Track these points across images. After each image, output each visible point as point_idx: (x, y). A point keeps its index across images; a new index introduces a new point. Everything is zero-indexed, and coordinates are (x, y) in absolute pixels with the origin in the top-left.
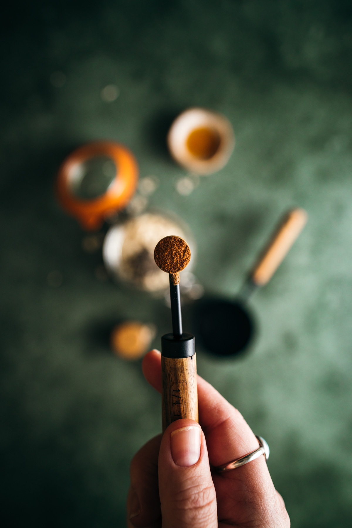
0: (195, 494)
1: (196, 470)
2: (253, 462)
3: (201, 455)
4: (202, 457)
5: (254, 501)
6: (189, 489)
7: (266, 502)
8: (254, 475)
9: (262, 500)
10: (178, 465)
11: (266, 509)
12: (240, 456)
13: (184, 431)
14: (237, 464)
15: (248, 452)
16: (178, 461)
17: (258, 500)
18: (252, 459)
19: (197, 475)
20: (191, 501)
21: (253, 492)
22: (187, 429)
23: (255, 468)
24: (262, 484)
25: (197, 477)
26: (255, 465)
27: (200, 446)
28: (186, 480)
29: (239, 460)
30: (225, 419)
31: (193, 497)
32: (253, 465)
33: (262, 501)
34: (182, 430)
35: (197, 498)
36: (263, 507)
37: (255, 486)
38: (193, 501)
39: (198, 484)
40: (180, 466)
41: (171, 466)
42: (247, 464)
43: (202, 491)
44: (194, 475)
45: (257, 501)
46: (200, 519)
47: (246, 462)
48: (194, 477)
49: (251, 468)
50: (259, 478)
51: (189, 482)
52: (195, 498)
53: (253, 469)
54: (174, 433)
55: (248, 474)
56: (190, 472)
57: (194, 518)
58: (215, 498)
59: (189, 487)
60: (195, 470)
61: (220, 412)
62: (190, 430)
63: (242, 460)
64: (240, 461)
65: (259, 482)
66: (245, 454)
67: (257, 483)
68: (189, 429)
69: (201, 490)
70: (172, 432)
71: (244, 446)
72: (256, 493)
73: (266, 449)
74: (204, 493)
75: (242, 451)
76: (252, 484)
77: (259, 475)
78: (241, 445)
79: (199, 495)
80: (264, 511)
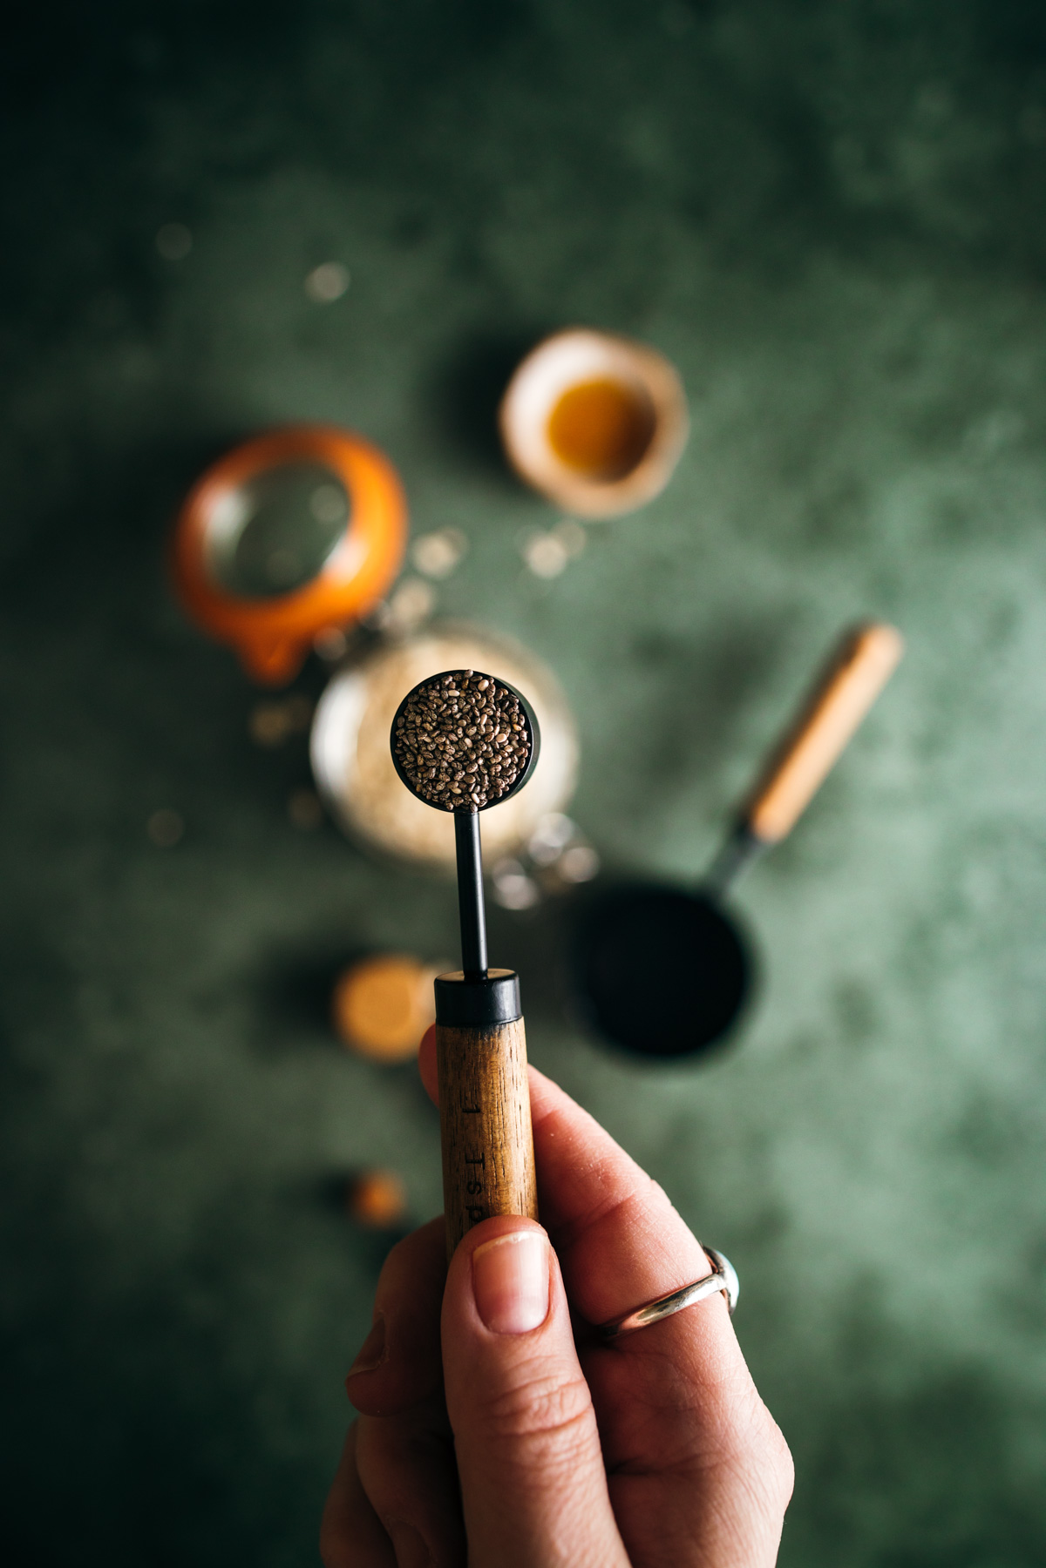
0: (541, 1398)
1: (541, 1342)
2: (695, 1308)
3: (552, 1306)
4: (554, 1311)
5: (699, 1406)
6: (526, 1386)
7: (730, 1407)
8: (696, 1339)
9: (720, 1402)
10: (495, 1331)
11: (730, 1425)
12: (661, 1294)
13: (508, 1244)
14: (653, 1316)
15: (682, 1284)
16: (493, 1321)
17: (710, 1403)
18: (690, 1300)
19: (544, 1354)
20: (531, 1413)
21: (694, 1383)
22: (515, 1240)
23: (701, 1324)
24: (719, 1361)
25: (542, 1360)
26: (698, 1315)
27: (548, 1282)
28: (517, 1367)
29: (657, 1305)
30: (621, 1198)
31: (536, 1406)
32: (693, 1316)
33: (718, 1403)
34: (501, 1241)
35: (545, 1408)
36: (724, 1419)
37: (701, 1368)
38: (536, 1414)
39: (546, 1375)
40: (500, 1333)
41: (476, 1336)
42: (677, 1313)
43: (556, 1392)
44: (537, 1354)
45: (706, 1405)
46: (556, 1455)
47: (676, 1309)
48: (537, 1358)
49: (689, 1324)
50: (710, 1348)
51: (524, 1371)
52: (541, 1407)
53: (695, 1326)
54: (480, 1250)
55: (681, 1337)
56: (526, 1346)
57: (542, 1454)
58: (589, 1407)
59: (526, 1381)
60: (537, 1342)
61: (608, 1181)
62: (523, 1241)
63: (664, 1305)
64: (660, 1307)
65: (710, 1357)
66: (672, 1288)
67: (704, 1361)
68: (519, 1240)
69: (556, 1388)
70: (474, 1249)
71: (670, 1268)
72: (703, 1384)
73: (731, 1280)
74: (562, 1395)
75: (665, 1279)
76: (691, 1362)
77: (710, 1341)
78: (664, 1266)
79: (550, 1401)
80: (727, 1431)
